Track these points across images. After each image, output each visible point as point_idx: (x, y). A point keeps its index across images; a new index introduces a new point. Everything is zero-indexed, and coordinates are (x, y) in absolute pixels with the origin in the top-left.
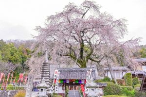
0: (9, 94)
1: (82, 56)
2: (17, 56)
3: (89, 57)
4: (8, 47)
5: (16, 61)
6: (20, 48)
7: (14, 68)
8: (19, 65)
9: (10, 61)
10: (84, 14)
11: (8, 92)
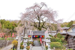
0: (8, 42)
1: (39, 26)
2: (11, 26)
3: (42, 27)
4: (7, 22)
5: (10, 28)
6: (12, 23)
7: (9, 31)
8: (11, 30)
9: (8, 28)
10: (41, 8)
11: (7, 41)
